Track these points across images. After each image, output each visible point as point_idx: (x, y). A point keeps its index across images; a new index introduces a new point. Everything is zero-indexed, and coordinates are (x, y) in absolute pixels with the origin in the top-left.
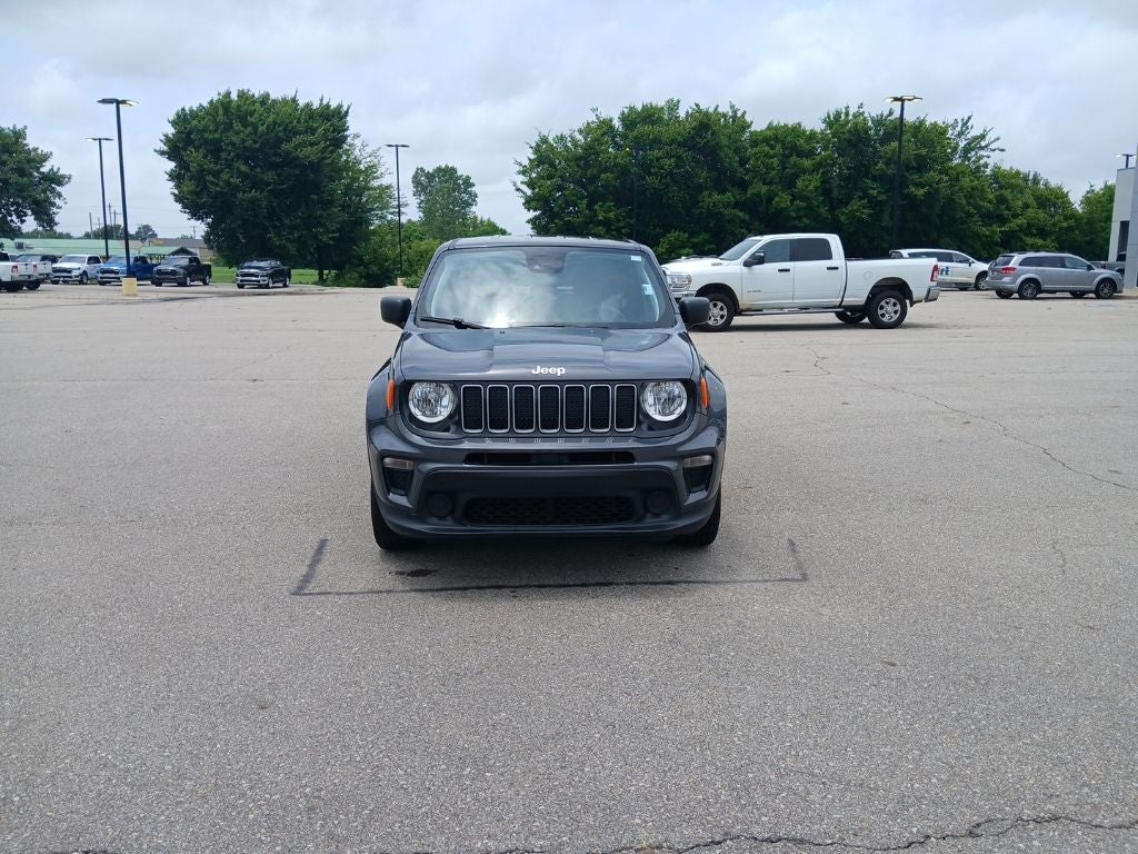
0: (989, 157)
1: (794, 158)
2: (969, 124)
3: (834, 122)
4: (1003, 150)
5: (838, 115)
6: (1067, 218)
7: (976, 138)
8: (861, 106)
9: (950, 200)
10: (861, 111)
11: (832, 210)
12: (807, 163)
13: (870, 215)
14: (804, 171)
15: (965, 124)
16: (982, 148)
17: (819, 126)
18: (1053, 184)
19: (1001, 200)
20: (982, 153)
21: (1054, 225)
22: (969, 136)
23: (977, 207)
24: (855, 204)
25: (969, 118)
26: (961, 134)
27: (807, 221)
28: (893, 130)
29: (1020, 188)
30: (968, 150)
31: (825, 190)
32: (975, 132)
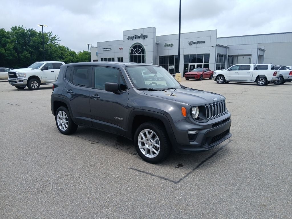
0: (57, 42)
1: (4, 39)
2: (52, 33)
3: (14, 29)
4: (61, 41)
5: (16, 27)
6: (77, 58)
7: (53, 37)
8: (22, 26)
9: (51, 52)
10: (23, 27)
11: (18, 54)
12: (9, 40)
13: (30, 56)
14: (8, 42)
15: (50, 33)
16: (55, 40)
17: (10, 30)
18: (72, 50)
19: (62, 53)
20: (55, 41)
21: (74, 60)
22: (52, 37)
23: (57, 55)
24: (26, 53)
25: (51, 32)
26: (50, 36)
27: (11, 57)
28: (33, 33)
29: (65, 51)
30: (52, 40)
31: (15, 48)
32: (53, 36)
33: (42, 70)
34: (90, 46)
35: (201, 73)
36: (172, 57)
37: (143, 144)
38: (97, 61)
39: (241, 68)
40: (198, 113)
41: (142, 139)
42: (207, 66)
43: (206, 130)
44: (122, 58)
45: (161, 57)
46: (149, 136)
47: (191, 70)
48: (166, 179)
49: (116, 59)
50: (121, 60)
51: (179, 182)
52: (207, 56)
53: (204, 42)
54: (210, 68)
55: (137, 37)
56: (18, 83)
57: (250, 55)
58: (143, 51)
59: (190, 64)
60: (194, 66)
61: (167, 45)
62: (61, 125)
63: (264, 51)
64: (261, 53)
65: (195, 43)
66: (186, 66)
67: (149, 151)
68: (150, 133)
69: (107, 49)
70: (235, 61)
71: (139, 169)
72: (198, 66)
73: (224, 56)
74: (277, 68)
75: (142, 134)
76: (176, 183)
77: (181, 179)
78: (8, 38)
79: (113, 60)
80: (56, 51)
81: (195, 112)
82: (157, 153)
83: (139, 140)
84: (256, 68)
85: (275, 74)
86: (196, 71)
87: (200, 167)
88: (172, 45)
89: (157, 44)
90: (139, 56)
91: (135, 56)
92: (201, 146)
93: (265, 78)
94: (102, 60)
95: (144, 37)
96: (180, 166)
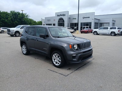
0: (29, 17)
1: (7, 16)
3: (11, 12)
8: (15, 11)
9: (26, 21)
11: (13, 22)
12: (9, 16)
17: (10, 12)
18: (35, 21)
24: (16, 21)
27: (10, 23)
28: (19, 14)
29: (32, 21)
30: (26, 16)
31: (11, 20)
32: (27, 15)
33: (21, 28)
34: (42, 19)
35: (88, 30)
36: (75, 24)
37: (54, 60)
38: (44, 25)
39: (104, 28)
40: (77, 47)
41: (54, 57)
42: (90, 27)
43: (80, 54)
44: (55, 24)
45: (71, 24)
46: (57, 56)
47: (83, 29)
48: (62, 74)
49: (52, 24)
50: (54, 25)
51: (67, 76)
52: (90, 23)
53: (89, 17)
54: (92, 28)
55: (61, 15)
56: (11, 34)
57: (109, 23)
58: (64, 21)
59: (83, 27)
60: (85, 27)
61: (74, 19)
62: (24, 51)
63: (115, 21)
64: (114, 22)
65: (85, 18)
66: (81, 27)
67: (56, 63)
68: (57, 55)
69: (49, 20)
70: (103, 25)
71: (52, 70)
72: (87, 27)
73: (97, 23)
74: (120, 29)
75: (54, 55)
76: (66, 76)
77: (68, 75)
78: (9, 15)
79: (51, 25)
80: (28, 21)
81: (76, 47)
82: (60, 63)
83: (53, 58)
84: (111, 29)
85: (119, 31)
86: (85, 30)
87: (78, 70)
88: (75, 19)
89: (69, 18)
90: (62, 23)
91: (60, 23)
92: (78, 61)
93: (115, 33)
94: (47, 25)
95: (64, 15)
96: (70, 69)
